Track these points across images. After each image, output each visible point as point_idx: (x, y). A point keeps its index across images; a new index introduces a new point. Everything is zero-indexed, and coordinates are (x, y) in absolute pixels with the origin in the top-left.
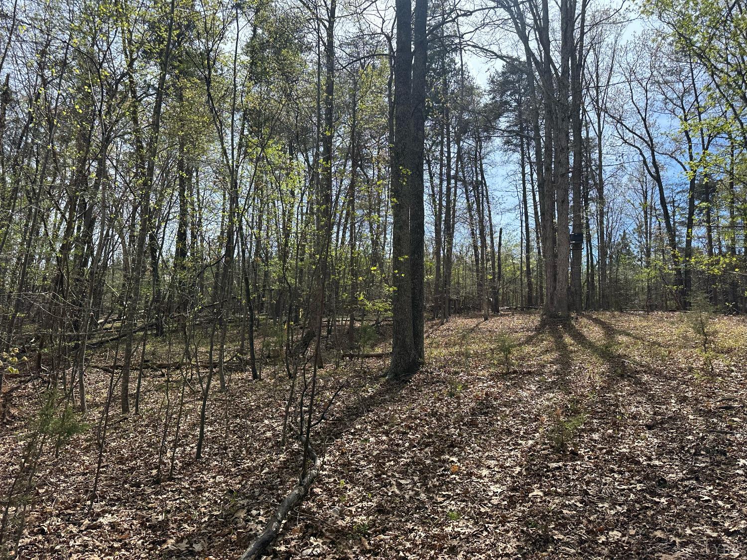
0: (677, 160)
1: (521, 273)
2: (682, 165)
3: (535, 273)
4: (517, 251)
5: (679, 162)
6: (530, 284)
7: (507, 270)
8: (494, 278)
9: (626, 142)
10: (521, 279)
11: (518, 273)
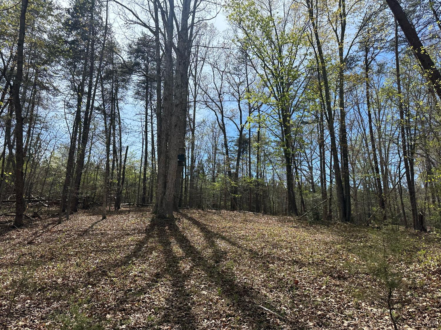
0: (233, 122)
1: (140, 180)
2: (236, 125)
3: (149, 180)
4: (138, 165)
5: (234, 123)
6: (145, 188)
7: (129, 177)
8: (119, 182)
9: (208, 106)
10: (139, 184)
11: (138, 180)
